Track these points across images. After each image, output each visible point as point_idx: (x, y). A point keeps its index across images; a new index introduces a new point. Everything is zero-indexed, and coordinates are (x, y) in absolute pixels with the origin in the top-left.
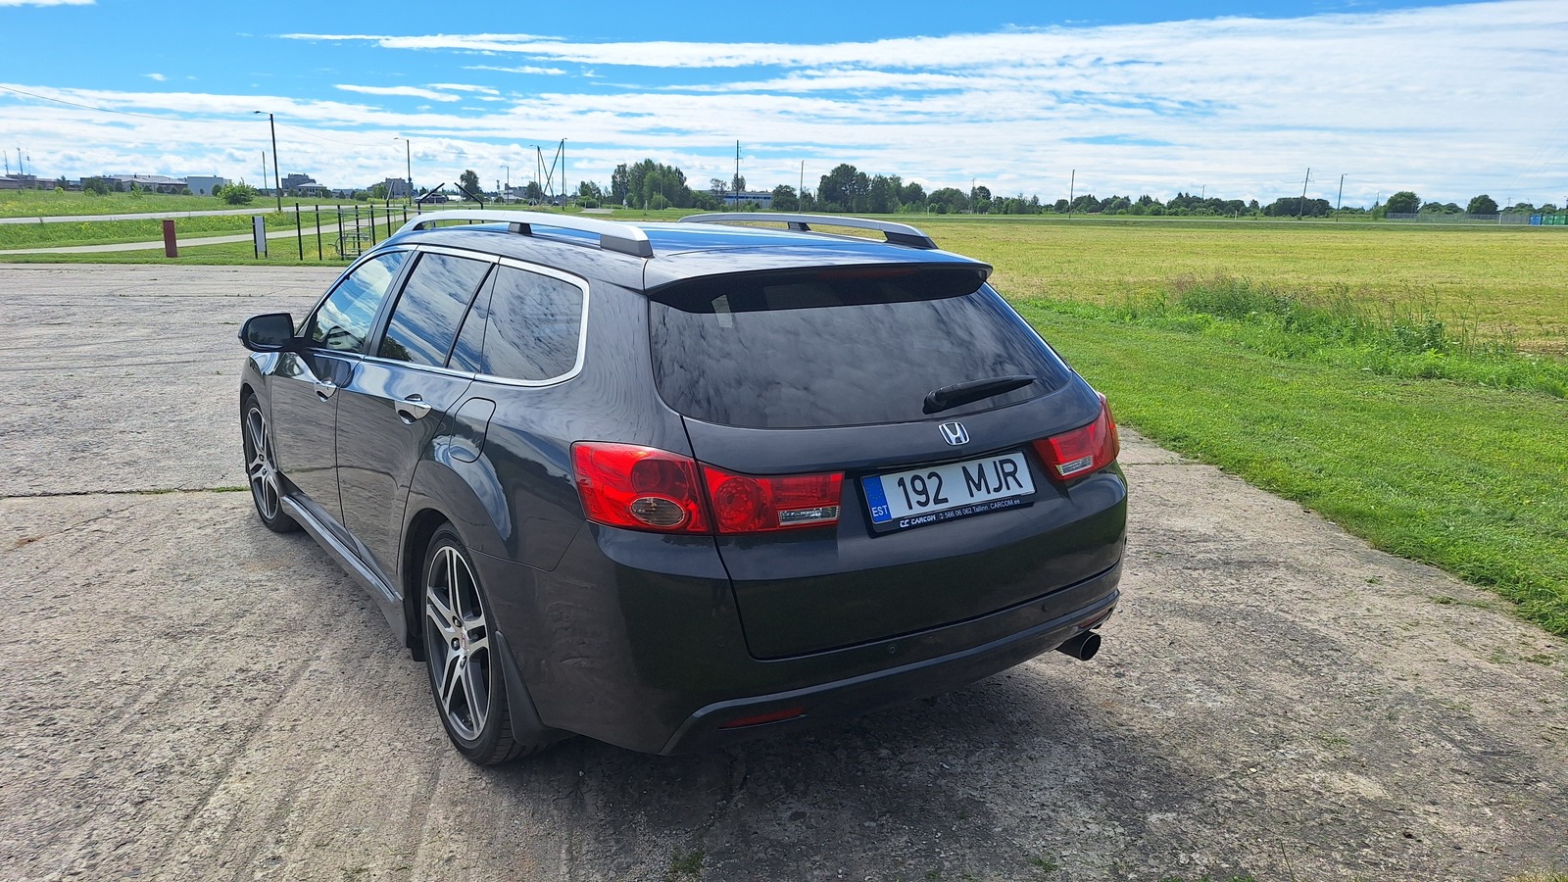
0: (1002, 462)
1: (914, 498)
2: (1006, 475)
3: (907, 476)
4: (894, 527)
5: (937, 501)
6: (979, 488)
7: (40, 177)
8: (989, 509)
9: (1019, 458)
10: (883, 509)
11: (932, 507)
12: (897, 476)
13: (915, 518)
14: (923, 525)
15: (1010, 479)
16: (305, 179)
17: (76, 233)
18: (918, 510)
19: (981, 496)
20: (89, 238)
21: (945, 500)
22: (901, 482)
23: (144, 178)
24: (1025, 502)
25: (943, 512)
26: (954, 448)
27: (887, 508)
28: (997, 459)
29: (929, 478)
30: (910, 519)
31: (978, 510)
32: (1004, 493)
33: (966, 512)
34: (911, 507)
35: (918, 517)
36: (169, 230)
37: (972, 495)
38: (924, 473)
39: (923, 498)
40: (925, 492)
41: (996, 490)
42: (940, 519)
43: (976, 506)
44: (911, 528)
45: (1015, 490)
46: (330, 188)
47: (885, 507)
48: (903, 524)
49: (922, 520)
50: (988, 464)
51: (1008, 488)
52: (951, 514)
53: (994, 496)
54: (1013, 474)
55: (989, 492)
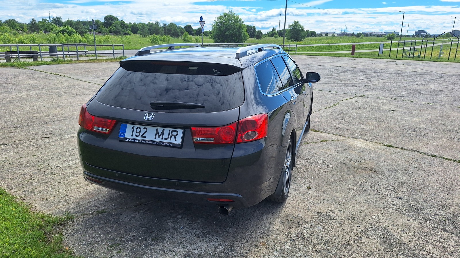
0: (173, 131)
1: (135, 133)
2: (172, 135)
3: (136, 127)
4: (123, 140)
5: (142, 136)
6: (159, 137)
7: (348, 33)
8: (159, 144)
9: (180, 132)
10: (123, 134)
11: (139, 138)
12: (133, 126)
13: (131, 139)
14: (131, 142)
15: (173, 137)
16: (423, 31)
17: (337, 48)
18: (134, 137)
19: (159, 139)
20: (340, 49)
21: (145, 137)
22: (133, 128)
23: (374, 32)
24: (174, 146)
25: (142, 140)
26: (146, 121)
27: (125, 134)
28: (171, 129)
29: (143, 129)
30: (130, 139)
31: (154, 143)
32: (168, 141)
33: (150, 142)
34: (132, 136)
35: (132, 139)
36: (353, 48)
37: (155, 138)
38: (142, 127)
39: (138, 134)
40: (139, 133)
41: (165, 139)
42: (140, 142)
43: (154, 142)
44: (129, 142)
45: (173, 141)
46: (431, 34)
47: (124, 133)
48: (127, 140)
49: (133, 141)
50: (167, 130)
51: (170, 140)
52: (144, 142)
53: (164, 140)
54: (175, 136)
55: (162, 139)
